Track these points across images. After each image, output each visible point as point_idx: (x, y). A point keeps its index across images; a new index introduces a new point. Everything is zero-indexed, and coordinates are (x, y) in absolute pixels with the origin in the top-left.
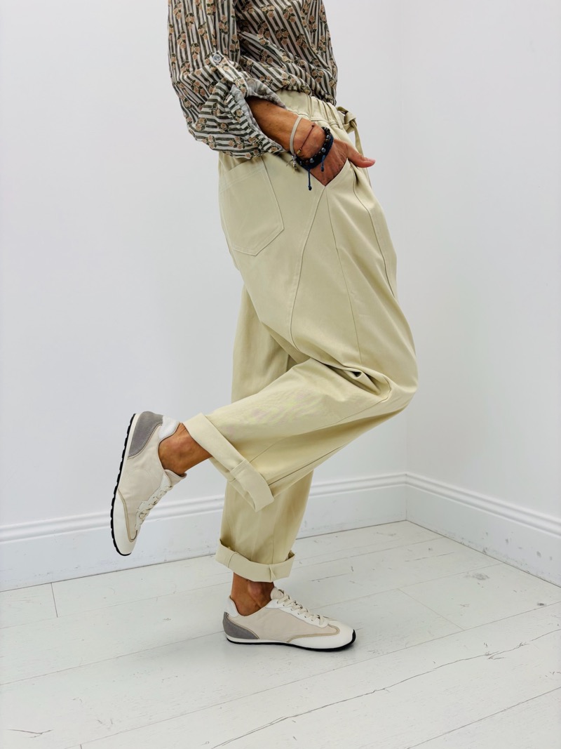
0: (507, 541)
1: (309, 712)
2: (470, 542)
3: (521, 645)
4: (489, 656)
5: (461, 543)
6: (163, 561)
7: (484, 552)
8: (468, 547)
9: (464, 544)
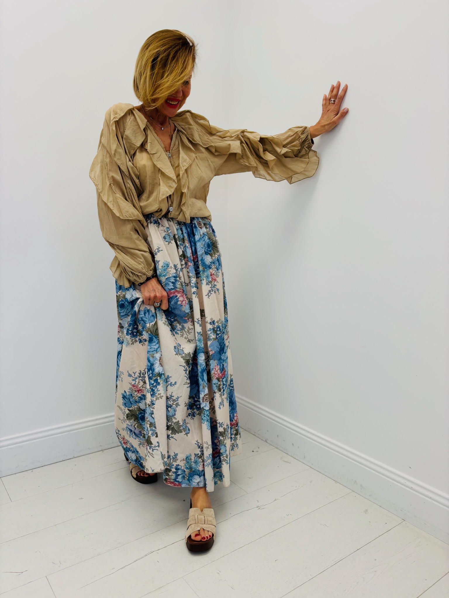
0: (278, 436)
1: (165, 547)
2: (259, 435)
3: (275, 500)
4: (258, 508)
5: (254, 435)
6: (72, 457)
7: (266, 441)
8: (258, 437)
9: (255, 436)
